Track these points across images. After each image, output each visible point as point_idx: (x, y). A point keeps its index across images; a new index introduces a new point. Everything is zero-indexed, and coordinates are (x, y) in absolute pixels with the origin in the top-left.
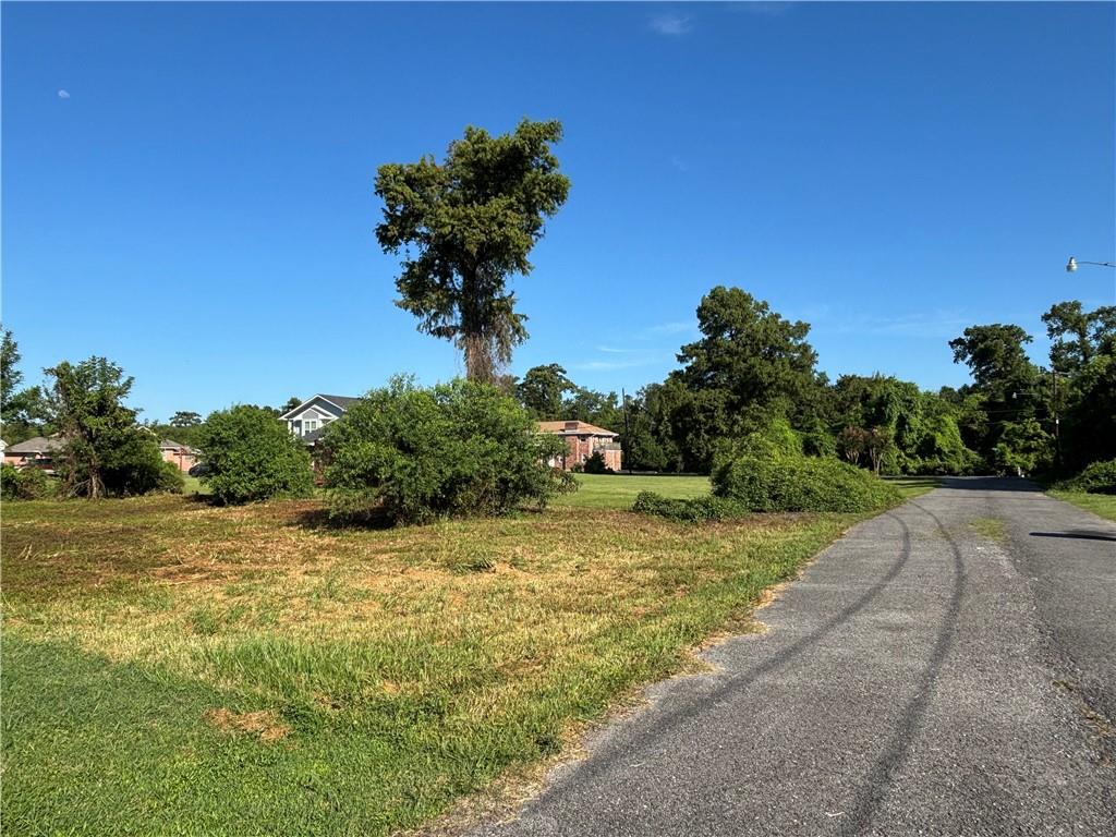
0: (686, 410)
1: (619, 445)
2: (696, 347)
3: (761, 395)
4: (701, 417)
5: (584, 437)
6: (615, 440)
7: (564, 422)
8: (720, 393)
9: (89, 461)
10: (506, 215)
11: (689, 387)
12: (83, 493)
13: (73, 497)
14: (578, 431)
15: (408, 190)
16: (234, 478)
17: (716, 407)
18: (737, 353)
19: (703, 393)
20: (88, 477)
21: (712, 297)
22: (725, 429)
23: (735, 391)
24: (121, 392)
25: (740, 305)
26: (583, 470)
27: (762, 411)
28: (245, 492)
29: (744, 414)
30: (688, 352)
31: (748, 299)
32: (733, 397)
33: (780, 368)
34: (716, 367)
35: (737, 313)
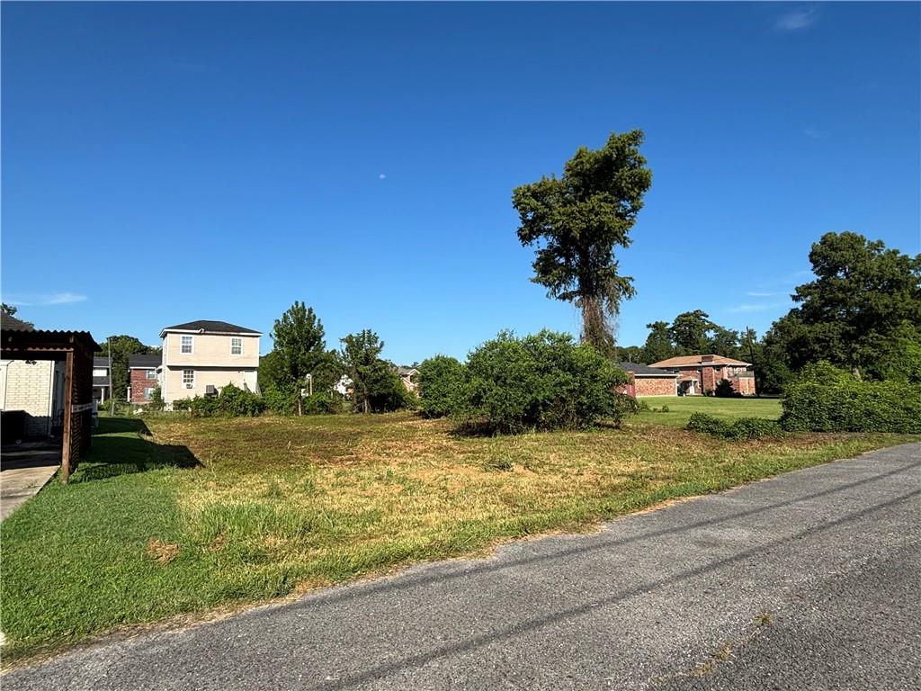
0: (802, 341)
1: (752, 373)
2: (809, 287)
3: (880, 324)
4: (817, 347)
5: (719, 368)
6: (749, 369)
7: (701, 356)
8: (835, 325)
9: (363, 391)
10: (601, 207)
11: (804, 322)
12: (361, 410)
13: (357, 413)
14: (713, 363)
15: (533, 201)
16: (433, 401)
17: (831, 338)
18: (850, 290)
19: (818, 327)
20: (362, 401)
21: (823, 243)
22: (843, 357)
23: (851, 323)
24: (378, 351)
25: (852, 247)
26: (714, 394)
27: (882, 339)
28: (439, 410)
29: (863, 343)
30: (802, 292)
31: (860, 240)
32: (848, 328)
33: (899, 298)
34: (830, 302)
35: (848, 254)
